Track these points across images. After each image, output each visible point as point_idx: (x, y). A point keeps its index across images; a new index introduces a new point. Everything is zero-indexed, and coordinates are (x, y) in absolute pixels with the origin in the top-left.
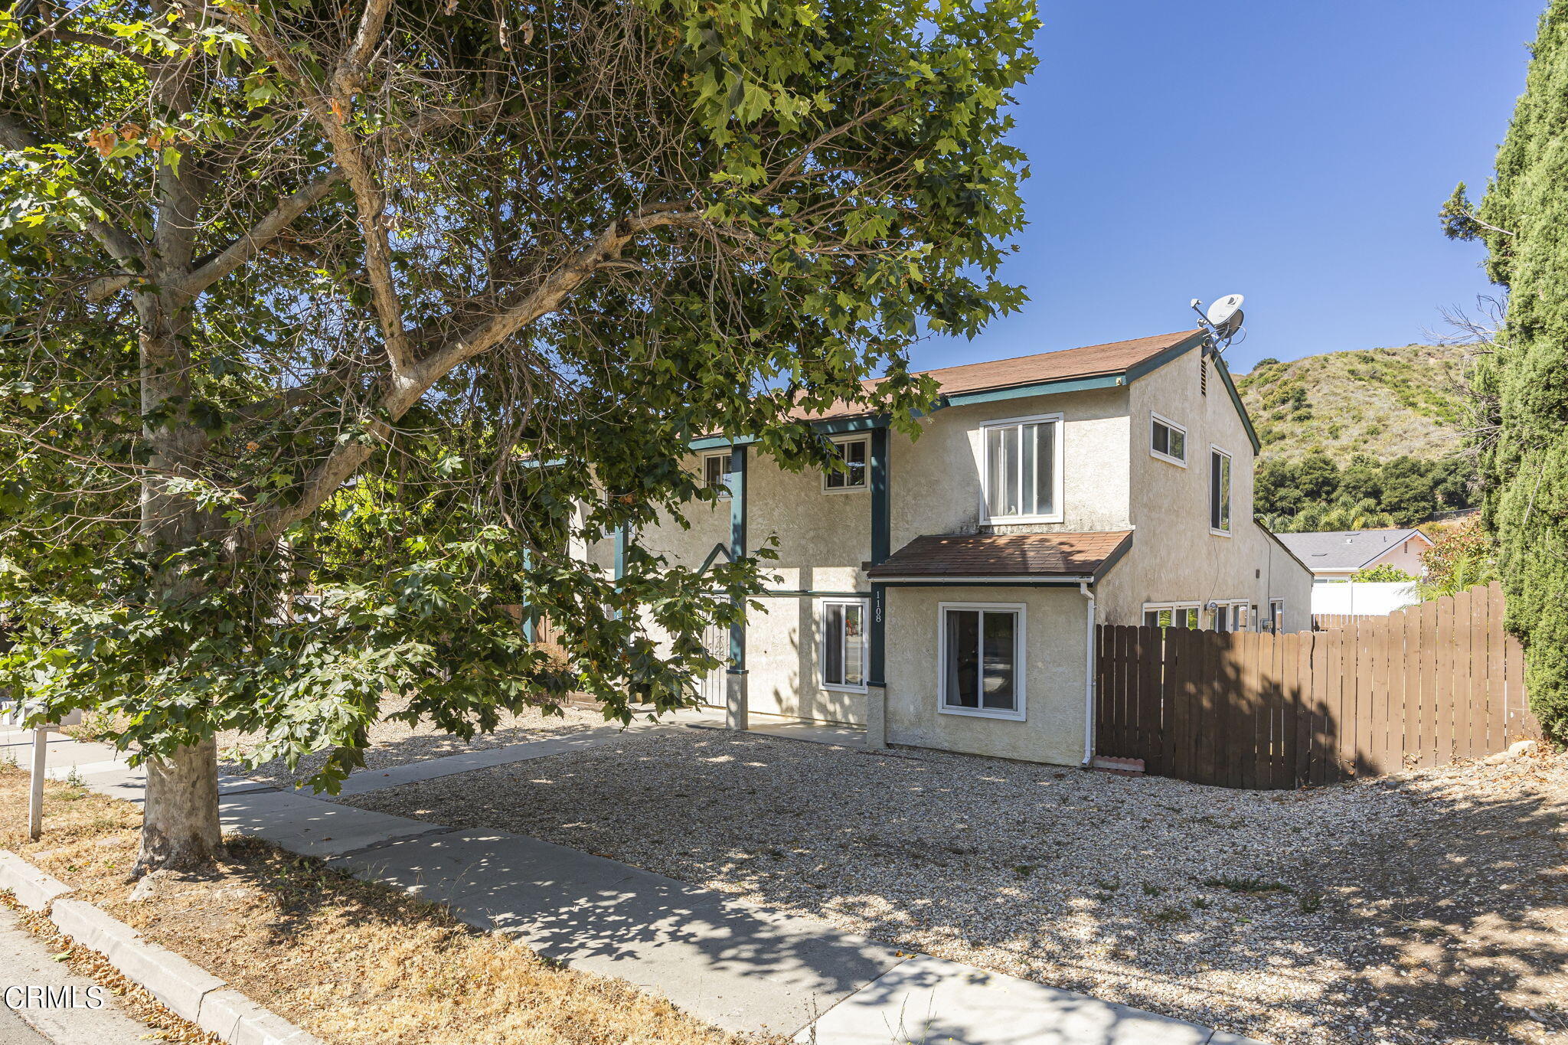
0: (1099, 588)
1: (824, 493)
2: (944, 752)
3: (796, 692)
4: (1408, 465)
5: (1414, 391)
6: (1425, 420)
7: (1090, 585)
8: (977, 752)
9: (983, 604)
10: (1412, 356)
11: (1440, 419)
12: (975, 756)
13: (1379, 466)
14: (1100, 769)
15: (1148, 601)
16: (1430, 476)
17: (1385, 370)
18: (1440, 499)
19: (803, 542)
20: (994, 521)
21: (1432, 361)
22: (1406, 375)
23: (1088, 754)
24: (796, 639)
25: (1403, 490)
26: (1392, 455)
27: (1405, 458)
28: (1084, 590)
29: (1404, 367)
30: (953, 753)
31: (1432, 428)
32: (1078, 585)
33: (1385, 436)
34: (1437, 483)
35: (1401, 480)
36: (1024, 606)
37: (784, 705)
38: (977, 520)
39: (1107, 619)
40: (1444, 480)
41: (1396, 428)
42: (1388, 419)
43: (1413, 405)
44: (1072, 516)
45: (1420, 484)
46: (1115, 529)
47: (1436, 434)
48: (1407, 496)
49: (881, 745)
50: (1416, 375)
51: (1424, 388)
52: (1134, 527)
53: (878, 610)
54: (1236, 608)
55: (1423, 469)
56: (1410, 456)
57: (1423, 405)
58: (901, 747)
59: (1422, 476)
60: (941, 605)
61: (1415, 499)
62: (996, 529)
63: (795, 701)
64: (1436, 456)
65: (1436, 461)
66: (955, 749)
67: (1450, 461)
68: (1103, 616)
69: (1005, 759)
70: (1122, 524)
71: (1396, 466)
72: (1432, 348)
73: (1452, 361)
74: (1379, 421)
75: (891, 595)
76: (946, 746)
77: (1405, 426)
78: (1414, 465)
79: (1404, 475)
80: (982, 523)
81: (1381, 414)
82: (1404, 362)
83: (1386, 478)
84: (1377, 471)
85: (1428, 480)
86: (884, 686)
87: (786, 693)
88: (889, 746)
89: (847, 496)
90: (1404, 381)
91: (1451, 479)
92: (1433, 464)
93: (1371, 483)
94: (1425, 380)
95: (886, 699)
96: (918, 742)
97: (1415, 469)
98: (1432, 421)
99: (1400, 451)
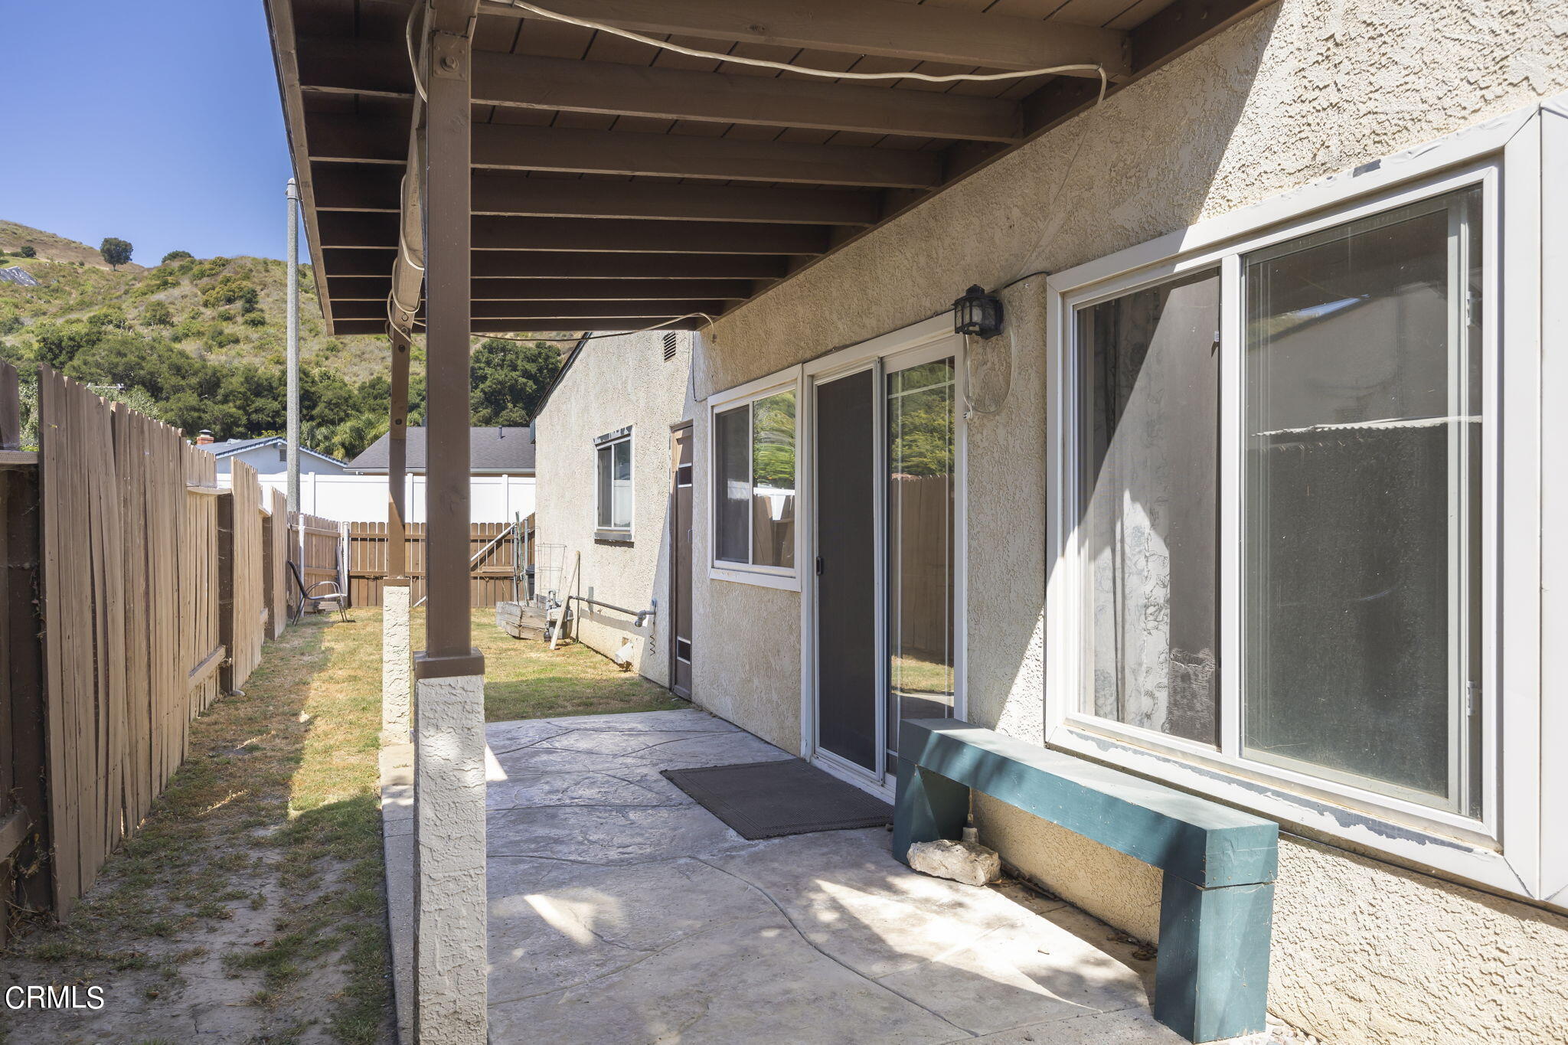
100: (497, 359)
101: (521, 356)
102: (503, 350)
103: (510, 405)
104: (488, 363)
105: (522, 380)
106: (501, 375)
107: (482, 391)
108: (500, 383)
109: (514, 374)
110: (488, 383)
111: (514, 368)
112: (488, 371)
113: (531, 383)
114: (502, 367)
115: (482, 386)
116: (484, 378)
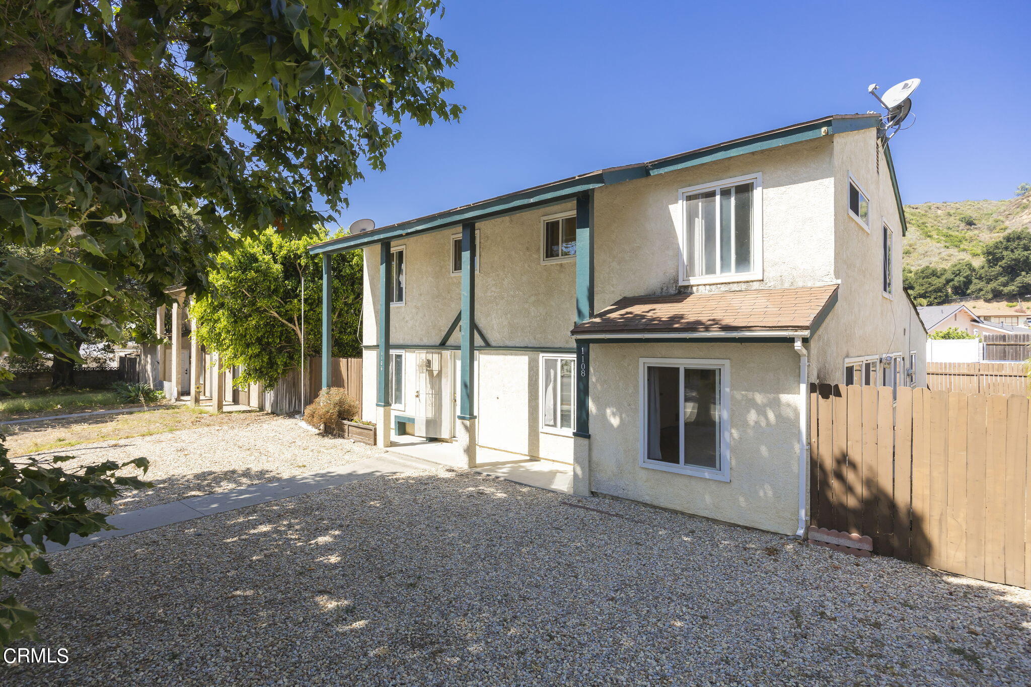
0: (813, 344)
1: (543, 263)
2: (645, 505)
4: (930, 271)
5: (930, 229)
6: (938, 245)
7: (805, 341)
8: (678, 508)
9: (683, 361)
10: (927, 209)
11: (947, 244)
12: (675, 512)
13: (911, 272)
14: (817, 542)
15: (847, 356)
16: (944, 277)
17: (912, 217)
18: (950, 290)
19: (526, 306)
20: (693, 281)
21: (939, 212)
22: (924, 220)
23: (803, 525)
25: (927, 286)
26: (919, 266)
27: (928, 267)
28: (798, 345)
29: (923, 215)
30: (654, 507)
31: (943, 250)
32: (791, 340)
33: (914, 255)
34: (948, 281)
35: (926, 280)
36: (727, 363)
38: (676, 281)
39: (818, 377)
40: (952, 280)
41: (921, 250)
42: (916, 245)
43: (929, 236)
44: (771, 274)
45: (938, 282)
46: (818, 284)
47: (945, 253)
48: (930, 289)
49: (587, 494)
50: (930, 220)
51: (936, 227)
52: (839, 281)
53: (583, 365)
54: (895, 359)
55: (938, 274)
56: (931, 266)
57: (936, 237)
58: (605, 496)
59: (938, 277)
60: (642, 360)
61: (935, 291)
62: (695, 289)
64: (947, 265)
65: (947, 268)
66: (655, 503)
67: (955, 269)
68: (815, 374)
69: (708, 519)
70: (827, 279)
71: (922, 272)
72: (939, 205)
73: (952, 212)
74: (910, 246)
75: (595, 351)
76: (647, 499)
77: (926, 249)
78: (933, 271)
79: (927, 277)
80: (681, 283)
81: (911, 242)
82: (923, 212)
83: (917, 279)
84: (910, 275)
85: (942, 280)
86: (588, 437)
88: (593, 494)
89: (561, 265)
90: (923, 223)
91: (957, 279)
92: (945, 270)
93: (908, 282)
94: (935, 223)
95: (590, 449)
96: (619, 493)
97: (934, 274)
98: (942, 245)
99: (924, 263)
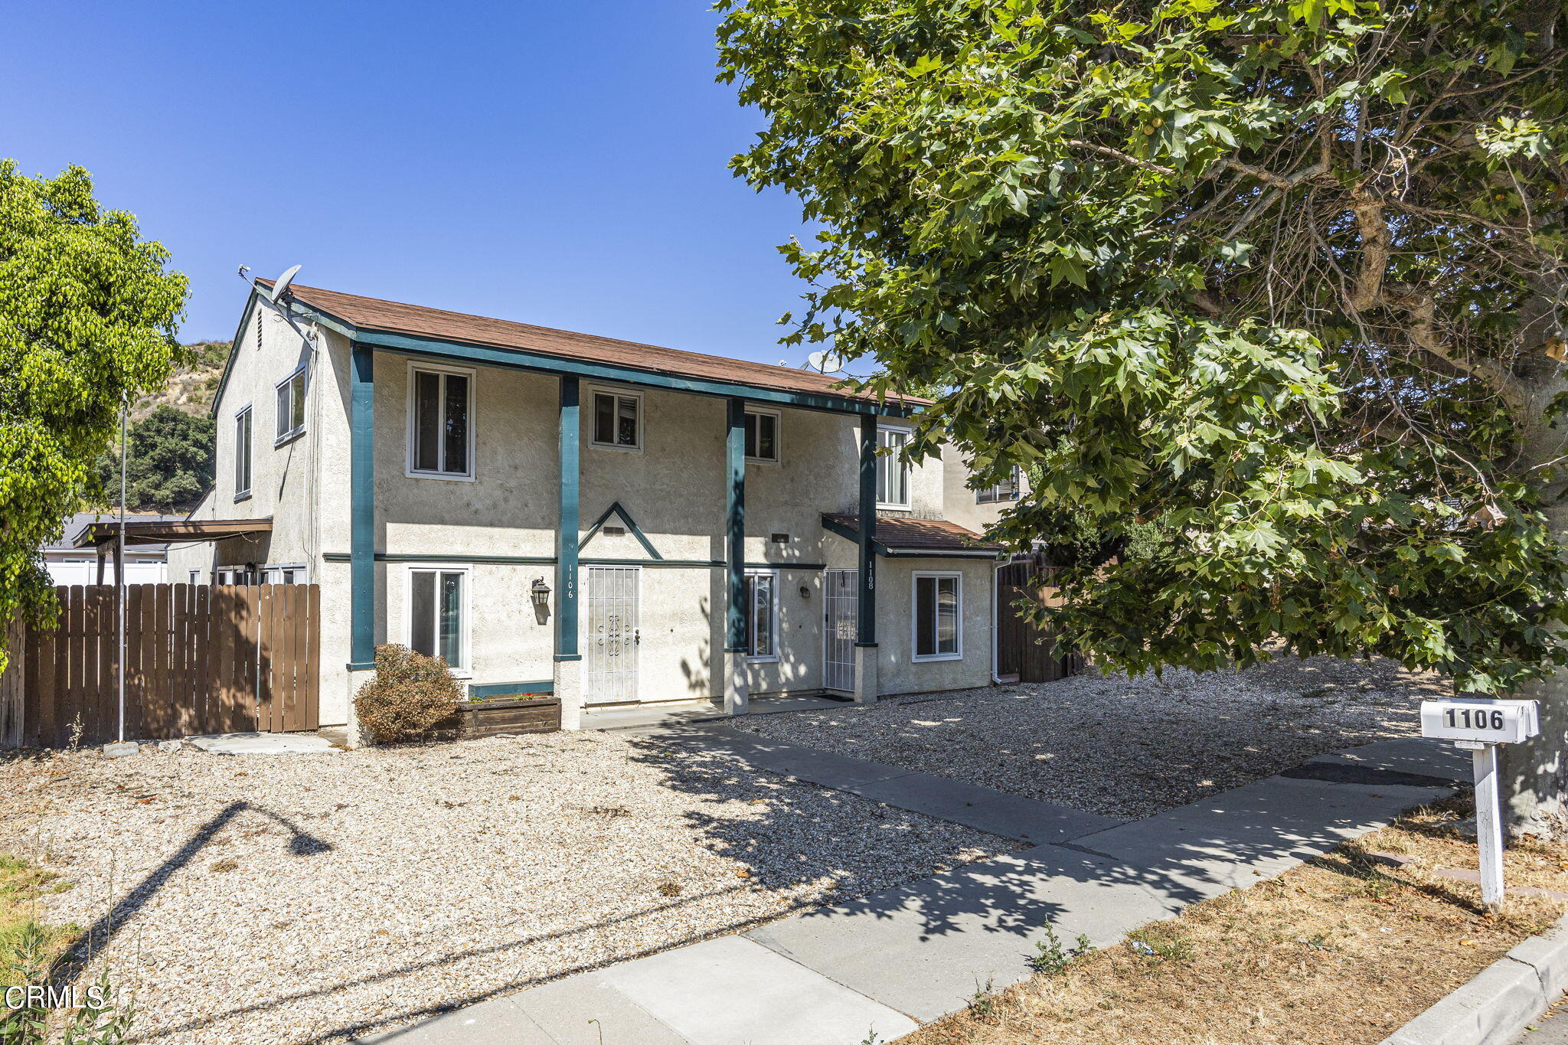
2: (916, 694)
3: (706, 664)
8: (935, 689)
9: (938, 573)
12: (934, 692)
19: (715, 510)
23: (995, 675)
24: (708, 607)
30: (922, 694)
36: (961, 574)
37: (693, 678)
46: (936, 519)
49: (875, 699)
60: (914, 573)
63: (706, 674)
66: (921, 690)
69: (952, 691)
70: (939, 516)
75: (879, 565)
86: (876, 646)
87: (695, 665)
88: (879, 698)
89: (758, 467)
95: (877, 657)
96: (898, 691)
100: (168, 427)
101: (193, 426)
102: (174, 419)
103: (180, 472)
104: (159, 432)
105: (193, 449)
106: (172, 443)
107: (152, 458)
108: (170, 451)
109: (184, 443)
110: (158, 451)
111: (185, 437)
112: (159, 440)
113: (201, 452)
114: (173, 435)
115: (151, 453)
116: (154, 446)
